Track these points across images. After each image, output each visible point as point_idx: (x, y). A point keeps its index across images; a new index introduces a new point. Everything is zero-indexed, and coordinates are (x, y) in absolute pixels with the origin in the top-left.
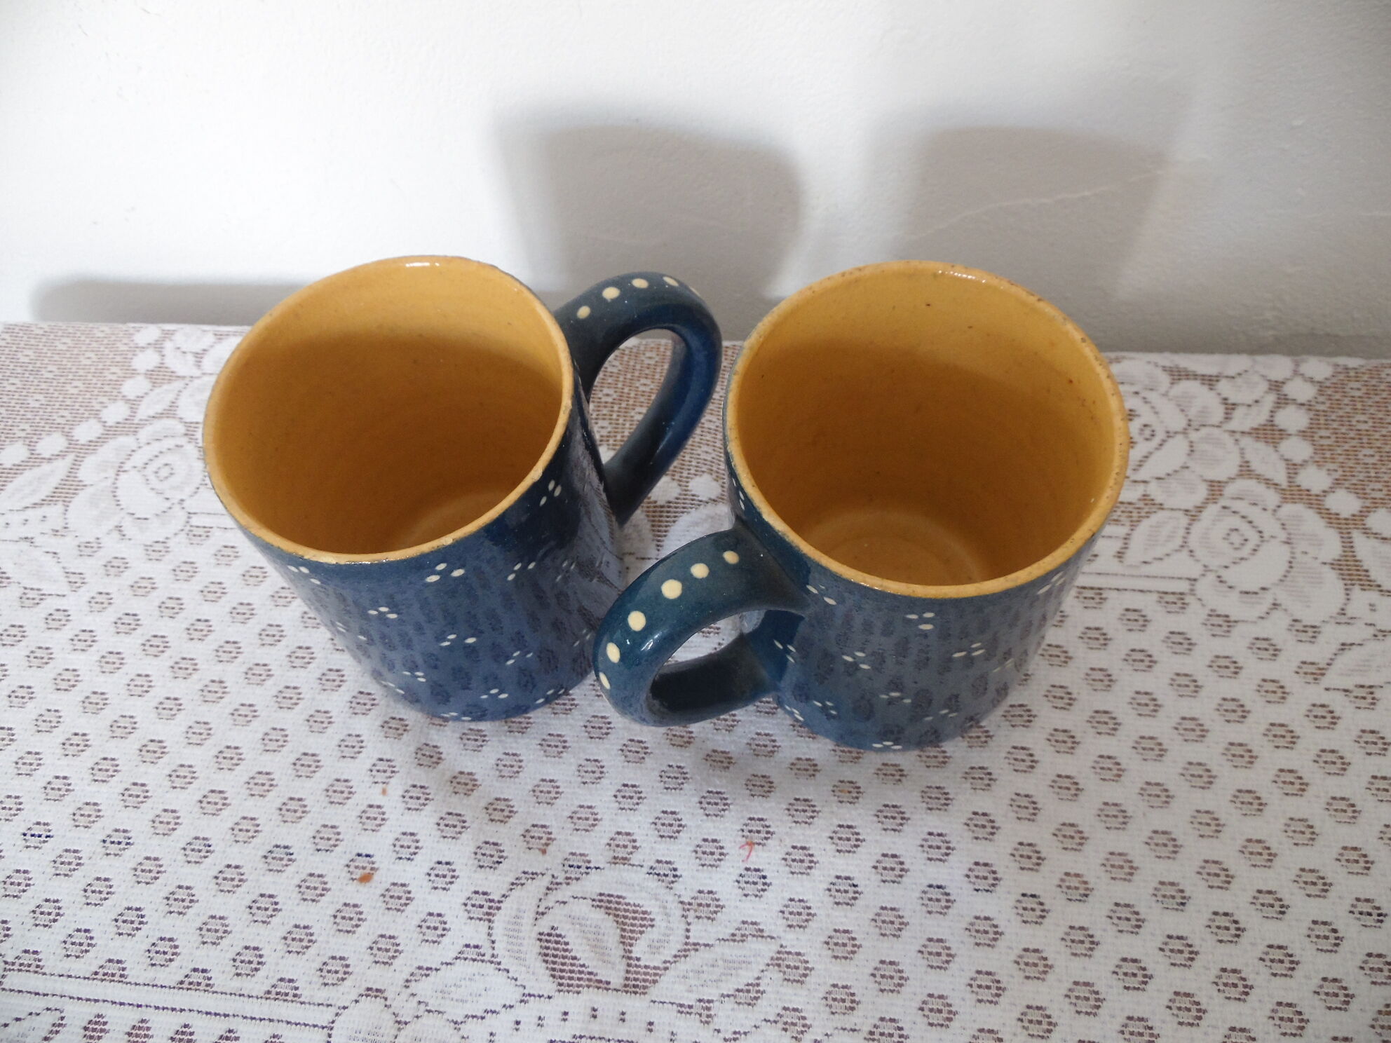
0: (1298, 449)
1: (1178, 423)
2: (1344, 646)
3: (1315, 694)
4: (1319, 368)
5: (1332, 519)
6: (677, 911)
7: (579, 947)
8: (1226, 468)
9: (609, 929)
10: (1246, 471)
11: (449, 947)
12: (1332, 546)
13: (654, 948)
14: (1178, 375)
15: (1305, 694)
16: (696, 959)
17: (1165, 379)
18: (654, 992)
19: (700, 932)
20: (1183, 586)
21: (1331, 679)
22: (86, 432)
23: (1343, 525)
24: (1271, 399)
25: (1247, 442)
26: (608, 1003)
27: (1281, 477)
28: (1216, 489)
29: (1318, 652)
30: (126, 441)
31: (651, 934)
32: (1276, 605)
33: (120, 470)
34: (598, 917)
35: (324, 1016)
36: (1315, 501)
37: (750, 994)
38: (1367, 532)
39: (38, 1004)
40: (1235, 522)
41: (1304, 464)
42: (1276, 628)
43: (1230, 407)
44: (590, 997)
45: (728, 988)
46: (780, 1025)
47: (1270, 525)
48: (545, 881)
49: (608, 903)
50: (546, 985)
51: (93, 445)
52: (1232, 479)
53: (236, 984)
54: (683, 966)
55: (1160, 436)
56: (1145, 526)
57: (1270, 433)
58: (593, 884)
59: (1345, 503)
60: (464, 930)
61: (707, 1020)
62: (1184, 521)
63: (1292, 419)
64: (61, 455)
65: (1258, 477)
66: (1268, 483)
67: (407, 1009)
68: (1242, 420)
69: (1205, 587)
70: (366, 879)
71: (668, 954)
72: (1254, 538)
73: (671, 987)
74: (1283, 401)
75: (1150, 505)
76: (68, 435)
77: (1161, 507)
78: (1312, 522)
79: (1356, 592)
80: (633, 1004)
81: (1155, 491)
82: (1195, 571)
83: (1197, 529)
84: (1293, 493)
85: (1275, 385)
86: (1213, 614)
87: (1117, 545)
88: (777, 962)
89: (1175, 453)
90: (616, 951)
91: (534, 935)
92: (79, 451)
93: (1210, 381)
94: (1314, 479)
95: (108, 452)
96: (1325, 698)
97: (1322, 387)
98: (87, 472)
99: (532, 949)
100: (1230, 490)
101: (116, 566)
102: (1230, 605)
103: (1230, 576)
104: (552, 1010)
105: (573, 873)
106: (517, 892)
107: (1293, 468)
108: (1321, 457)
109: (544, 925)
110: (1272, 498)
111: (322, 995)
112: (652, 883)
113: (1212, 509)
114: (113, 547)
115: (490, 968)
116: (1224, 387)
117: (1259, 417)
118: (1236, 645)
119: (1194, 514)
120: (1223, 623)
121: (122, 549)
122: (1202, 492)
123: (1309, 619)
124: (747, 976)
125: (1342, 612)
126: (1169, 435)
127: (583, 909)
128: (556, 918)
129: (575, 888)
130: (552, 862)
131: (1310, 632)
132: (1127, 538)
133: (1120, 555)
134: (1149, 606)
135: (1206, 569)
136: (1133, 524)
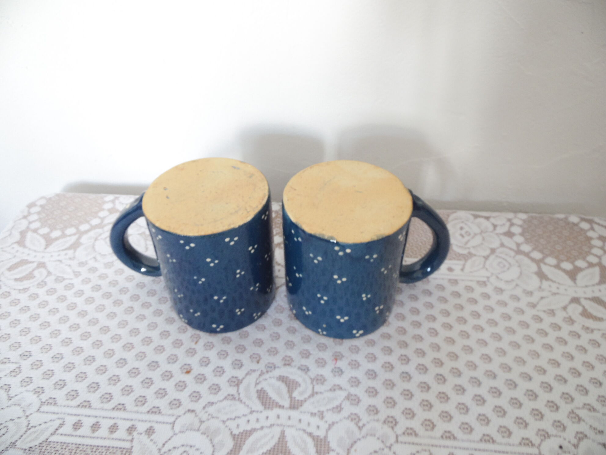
0: (519, 239)
1: (477, 231)
2: (542, 298)
3: (534, 312)
4: (524, 216)
5: (533, 260)
6: (309, 381)
7: (272, 395)
8: (496, 244)
9: (283, 388)
10: (502, 245)
11: (221, 395)
12: (534, 267)
13: (301, 394)
14: (476, 217)
15: (530, 312)
16: (317, 397)
17: (472, 218)
18: (302, 409)
19: (318, 388)
20: (485, 279)
21: (539, 307)
22: (83, 227)
23: (538, 262)
24: (508, 224)
25: (502, 237)
26: (284, 413)
27: (514, 247)
28: (493, 251)
29: (534, 299)
30: (99, 231)
31: (300, 389)
32: (517, 285)
33: (96, 239)
34: (279, 384)
35: (172, 419)
36: (527, 255)
37: (339, 409)
38: (545, 264)
39: (54, 417)
40: (500, 260)
41: (522, 244)
42: (518, 292)
43: (495, 226)
44: (276, 411)
45: (330, 406)
46: (350, 419)
47: (512, 261)
48: (259, 372)
49: (282, 379)
50: (260, 407)
51: (86, 232)
52: (498, 248)
53: (136, 409)
54: (312, 400)
55: (472, 234)
56: (469, 262)
57: (509, 234)
58: (277, 373)
59: (537, 255)
60: (227, 390)
61: (322, 418)
62: (483, 259)
63: (516, 230)
64: (75, 234)
65: (507, 247)
66: (511, 249)
67: (204, 417)
68: (500, 230)
69: (493, 279)
70: (188, 372)
71: (306, 395)
72: (507, 265)
73: (308, 407)
74: (512, 225)
75: (471, 255)
76: (77, 228)
77: (475, 255)
78: (526, 261)
79: (544, 281)
80: (294, 414)
81: (473, 251)
82: (488, 274)
83: (488, 263)
84: (519, 252)
85: (509, 220)
86: (496, 288)
87: (461, 267)
88: (348, 397)
89: (478, 240)
90: (286, 395)
91: (255, 390)
92: (81, 234)
93: (487, 218)
94: (526, 248)
95: (92, 234)
96: (537, 313)
97: (524, 221)
98: (84, 240)
99: (254, 395)
100: (498, 251)
101: (93, 270)
102: (502, 285)
103: (501, 276)
104: (262, 416)
105: (269, 369)
106: (248, 377)
107: (518, 245)
108: (527, 241)
109: (259, 387)
110: (512, 253)
111: (171, 412)
112: (299, 372)
113: (492, 257)
114: (92, 263)
115: (238, 403)
116: (492, 220)
117: (505, 229)
118: (505, 297)
119: (486, 258)
120: (500, 291)
121: (96, 265)
122: (488, 252)
123: (530, 288)
124: (336, 403)
125: (540, 287)
126: (475, 235)
127: (274, 381)
128: (263, 385)
129: (270, 374)
130: (261, 366)
131: (530, 293)
132: (464, 266)
133: (462, 270)
134: (474, 285)
135: (492, 274)
136: (466, 260)
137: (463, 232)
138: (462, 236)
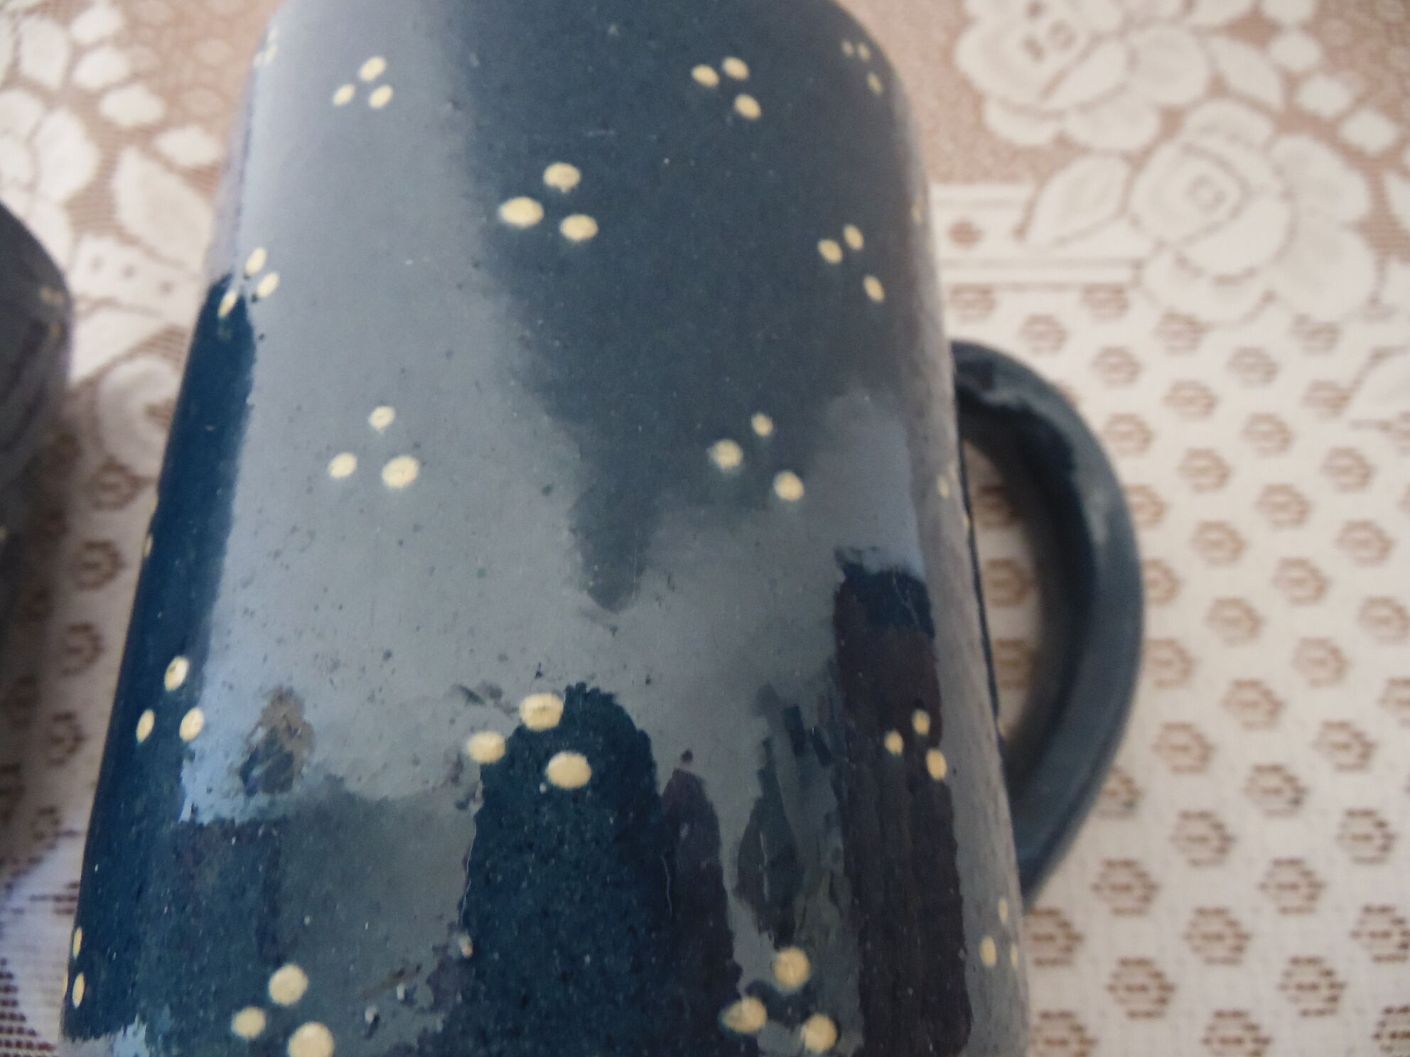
0: (1299, 51)
1: (1111, 20)
2: (1379, 356)
3: (1337, 433)
5: (1354, 157)
8: (1187, 85)
10: (1218, 88)
12: (1354, 197)
20: (1121, 275)
21: (1360, 407)
25: (1221, 46)
27: (1273, 94)
28: (1172, 120)
29: (1338, 367)
32: (1269, 298)
36: (1325, 130)
40: (1201, 167)
41: (1307, 75)
42: (1272, 332)
47: (1255, 169)
52: (1196, 104)
55: (1082, 41)
56: (1059, 186)
57: (1255, 28)
59: (1372, 131)
62: (1120, 171)
63: (1288, 5)
65: (1239, 98)
66: (1256, 106)
68: (1211, 10)
69: (1159, 273)
72: (1233, 193)
75: (1065, 150)
77: (1086, 151)
78: (1321, 162)
79: (1395, 264)
81: (1078, 129)
82: (1137, 246)
83: (1144, 184)
84: (1291, 118)
86: (1171, 317)
87: (1012, 217)
89: (1104, 69)
94: (1326, 96)
96: (1350, 440)
100: (1195, 120)
102: (1198, 300)
103: (1197, 253)
107: (1291, 82)
108: (1334, 61)
110: (1260, 128)
113: (1168, 153)
118: (1207, 364)
119: (1137, 161)
120: (1187, 331)
122: (1149, 127)
123: (1323, 312)
125: (1374, 301)
126: (1097, 39)
131: (1324, 335)
132: (1030, 208)
133: (1020, 232)
134: (1067, 309)
135: (1160, 245)
136: (1042, 181)
137: (1041, 29)
138: (1034, 49)
